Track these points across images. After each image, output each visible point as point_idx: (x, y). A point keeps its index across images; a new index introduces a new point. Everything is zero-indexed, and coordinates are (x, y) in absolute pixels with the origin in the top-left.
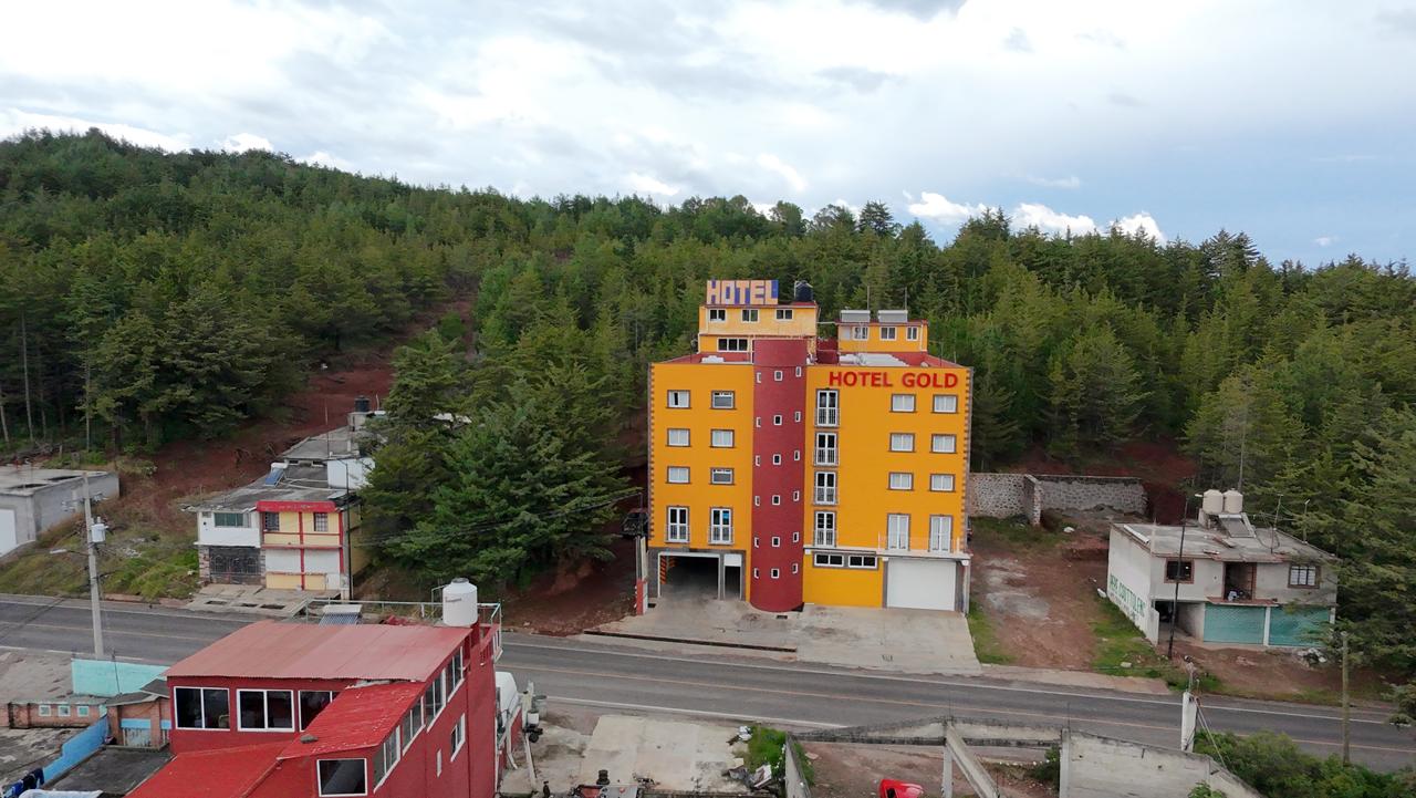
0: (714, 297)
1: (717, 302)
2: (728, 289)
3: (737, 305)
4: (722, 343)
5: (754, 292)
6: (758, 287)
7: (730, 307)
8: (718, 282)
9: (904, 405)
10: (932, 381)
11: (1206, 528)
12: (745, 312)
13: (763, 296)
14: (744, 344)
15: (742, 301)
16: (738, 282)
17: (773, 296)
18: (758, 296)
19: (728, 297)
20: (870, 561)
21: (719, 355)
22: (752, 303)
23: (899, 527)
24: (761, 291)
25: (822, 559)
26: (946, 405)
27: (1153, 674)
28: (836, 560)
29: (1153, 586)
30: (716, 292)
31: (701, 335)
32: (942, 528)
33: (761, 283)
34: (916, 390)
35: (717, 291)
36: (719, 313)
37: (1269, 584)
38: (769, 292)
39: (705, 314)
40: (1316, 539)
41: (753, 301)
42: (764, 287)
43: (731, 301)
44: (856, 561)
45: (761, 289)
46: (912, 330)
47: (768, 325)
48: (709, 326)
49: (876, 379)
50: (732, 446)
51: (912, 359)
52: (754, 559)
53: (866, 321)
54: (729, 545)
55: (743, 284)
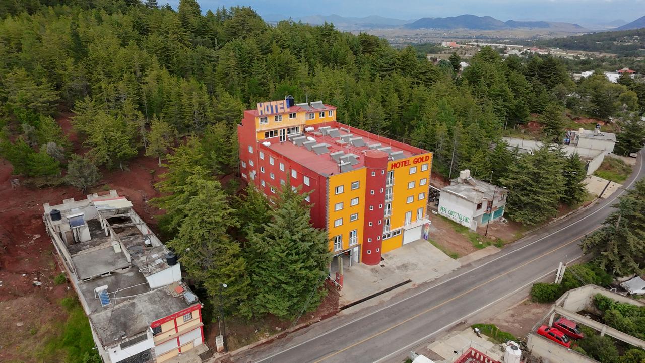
0: (261, 111)
1: (263, 114)
2: (267, 107)
3: (272, 114)
4: (267, 135)
5: (279, 107)
6: (280, 104)
7: (268, 115)
8: (262, 104)
9: (413, 171)
10: (421, 160)
12: (276, 117)
13: (283, 108)
14: (276, 132)
15: (274, 112)
16: (271, 102)
17: (288, 107)
18: (281, 108)
19: (268, 110)
20: (399, 232)
21: (267, 141)
22: (279, 112)
23: (408, 216)
24: (282, 106)
25: (385, 237)
26: (425, 167)
28: (389, 235)
29: (474, 214)
30: (262, 109)
31: (258, 132)
32: (421, 212)
33: (281, 102)
34: (417, 164)
36: (264, 119)
37: (496, 202)
38: (285, 107)
39: (258, 121)
41: (280, 111)
42: (283, 104)
43: (270, 112)
44: (395, 233)
45: (282, 105)
46: (330, 112)
47: (286, 122)
48: (262, 127)
49: (406, 163)
50: (358, 204)
51: (333, 125)
52: (365, 246)
53: (309, 109)
54: (354, 244)
55: (273, 103)
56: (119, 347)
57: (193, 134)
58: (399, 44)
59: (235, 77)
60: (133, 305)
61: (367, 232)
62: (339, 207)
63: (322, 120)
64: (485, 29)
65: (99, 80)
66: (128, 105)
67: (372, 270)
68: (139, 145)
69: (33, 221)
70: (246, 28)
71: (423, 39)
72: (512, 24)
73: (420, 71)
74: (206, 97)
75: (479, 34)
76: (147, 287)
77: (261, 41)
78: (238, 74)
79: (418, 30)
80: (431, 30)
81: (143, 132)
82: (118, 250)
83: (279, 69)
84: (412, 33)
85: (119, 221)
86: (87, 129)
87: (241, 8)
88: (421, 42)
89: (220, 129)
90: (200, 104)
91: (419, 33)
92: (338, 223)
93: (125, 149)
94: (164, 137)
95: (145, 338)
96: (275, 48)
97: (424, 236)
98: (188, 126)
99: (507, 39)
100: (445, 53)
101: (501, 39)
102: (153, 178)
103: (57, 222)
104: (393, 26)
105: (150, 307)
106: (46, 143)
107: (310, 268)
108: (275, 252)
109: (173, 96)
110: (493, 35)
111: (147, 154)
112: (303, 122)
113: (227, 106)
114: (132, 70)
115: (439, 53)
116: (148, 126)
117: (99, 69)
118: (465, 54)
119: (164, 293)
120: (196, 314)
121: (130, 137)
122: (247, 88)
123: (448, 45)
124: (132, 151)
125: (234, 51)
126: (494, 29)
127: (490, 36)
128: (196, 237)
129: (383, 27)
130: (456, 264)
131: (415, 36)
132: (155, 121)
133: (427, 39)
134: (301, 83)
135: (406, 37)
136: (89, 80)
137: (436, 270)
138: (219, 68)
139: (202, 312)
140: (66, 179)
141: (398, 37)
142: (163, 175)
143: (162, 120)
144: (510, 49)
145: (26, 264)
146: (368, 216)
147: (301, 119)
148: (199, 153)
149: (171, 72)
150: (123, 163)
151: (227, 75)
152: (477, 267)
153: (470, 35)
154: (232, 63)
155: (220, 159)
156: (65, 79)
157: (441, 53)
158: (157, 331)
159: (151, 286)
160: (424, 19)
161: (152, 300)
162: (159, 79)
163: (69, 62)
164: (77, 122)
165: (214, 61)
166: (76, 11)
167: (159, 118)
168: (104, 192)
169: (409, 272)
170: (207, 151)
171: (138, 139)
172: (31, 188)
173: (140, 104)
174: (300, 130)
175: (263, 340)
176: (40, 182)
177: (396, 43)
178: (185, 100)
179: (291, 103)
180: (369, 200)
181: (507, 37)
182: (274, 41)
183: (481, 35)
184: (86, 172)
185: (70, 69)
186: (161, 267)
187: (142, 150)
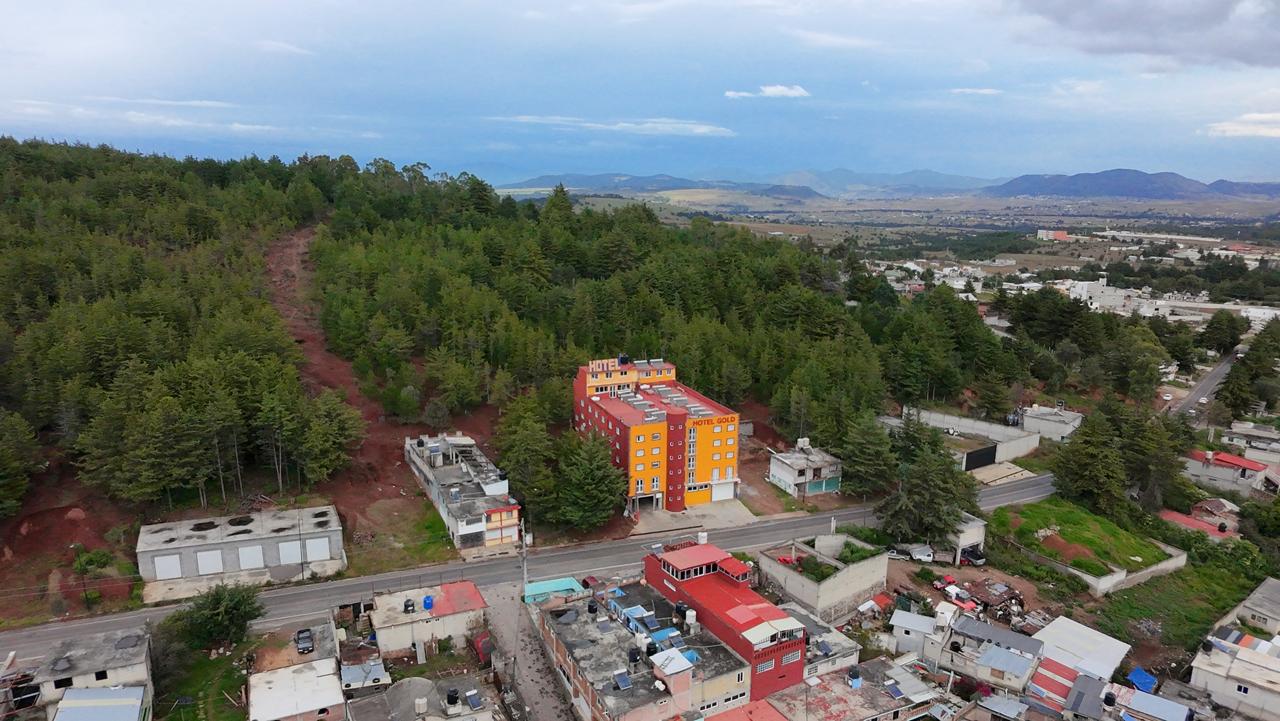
0: (593, 369)
1: (595, 371)
2: (599, 365)
3: (603, 371)
4: (597, 390)
5: (610, 365)
7: (599, 372)
8: (594, 362)
9: (717, 430)
10: (727, 420)
11: (799, 452)
12: (608, 374)
13: (614, 366)
14: (606, 389)
15: (605, 369)
16: (603, 361)
17: (620, 365)
18: (612, 366)
19: (599, 368)
20: (706, 486)
21: (597, 396)
23: (716, 473)
25: (690, 489)
26: (731, 428)
27: (802, 509)
28: (695, 488)
29: (795, 479)
31: (588, 387)
32: (730, 470)
33: (613, 360)
34: (722, 424)
35: (594, 365)
36: (595, 375)
37: (825, 472)
38: (617, 365)
39: (589, 377)
40: (834, 455)
41: (611, 369)
42: (615, 362)
43: (600, 370)
44: (701, 487)
45: (613, 363)
46: (669, 371)
47: (617, 379)
48: (591, 382)
49: (709, 422)
50: (659, 452)
51: (670, 384)
52: (669, 494)
53: (648, 367)
54: (658, 490)
55: (605, 361)
56: (464, 523)
57: (533, 385)
58: (967, 226)
59: (589, 323)
60: (474, 503)
61: (670, 480)
62: (640, 454)
63: (660, 377)
64: (1160, 198)
65: (450, 327)
66: (477, 355)
67: (672, 515)
68: (482, 394)
69: (396, 451)
70: (624, 250)
71: (1020, 217)
72: (1223, 187)
73: (826, 320)
74: (552, 348)
75: (1147, 209)
76: (484, 495)
77: (628, 279)
78: (594, 320)
79: (1013, 198)
80: (1040, 199)
81: (488, 379)
82: (465, 470)
83: (643, 314)
84: (996, 205)
85: (464, 453)
86: (439, 375)
87: (631, 206)
88: (1013, 224)
89: (556, 381)
90: (545, 355)
91: (1012, 206)
92: (640, 468)
93: (472, 396)
94: (506, 386)
95: (480, 520)
96: (643, 288)
97: (736, 495)
98: (531, 377)
99: (1208, 219)
100: (1039, 253)
101: (1194, 219)
102: (494, 423)
103: (421, 448)
104: (961, 192)
105: (485, 505)
106: (406, 386)
107: (602, 492)
108: (576, 475)
109: (519, 347)
110: (1176, 211)
111: (489, 402)
112: (635, 380)
113: (571, 358)
114: (481, 317)
115: (1028, 251)
116: (493, 375)
117: (453, 316)
118: (1079, 256)
119: (494, 499)
120: (515, 513)
121: (476, 385)
122: (601, 336)
123: (1051, 237)
124: (477, 398)
125: (591, 293)
126: (1181, 197)
127: (1170, 212)
128: (521, 459)
129: (938, 192)
130: (756, 519)
131: (1004, 212)
132: (500, 371)
133: (1027, 218)
134: (662, 333)
135: (983, 212)
136: (440, 325)
137: (731, 522)
138: (573, 312)
139: (519, 511)
140: (423, 418)
141: (967, 212)
142: (501, 420)
143: (506, 370)
144: (1181, 246)
145: (393, 480)
146: (670, 466)
147: (633, 376)
148: (534, 402)
149: (521, 317)
150: (469, 410)
151: (581, 319)
152: (773, 523)
153: (1124, 212)
154: (589, 308)
155: (555, 411)
156: (418, 322)
157: (1030, 253)
158: (488, 519)
159: (487, 493)
160: (1026, 178)
161: (486, 501)
162: (507, 328)
163: (423, 306)
164: (430, 368)
165: (569, 303)
166: (418, 226)
167: (503, 368)
168: (452, 433)
169: (705, 520)
170: (541, 404)
171: (482, 387)
172: (396, 425)
173: (486, 351)
174: (632, 387)
175: (563, 545)
176: (402, 420)
177: (960, 226)
178: (530, 351)
179: (623, 362)
180: (670, 451)
181: (1208, 216)
182: (643, 280)
183: (1150, 210)
184: (440, 414)
185: (424, 313)
186: (495, 481)
187: (485, 398)
